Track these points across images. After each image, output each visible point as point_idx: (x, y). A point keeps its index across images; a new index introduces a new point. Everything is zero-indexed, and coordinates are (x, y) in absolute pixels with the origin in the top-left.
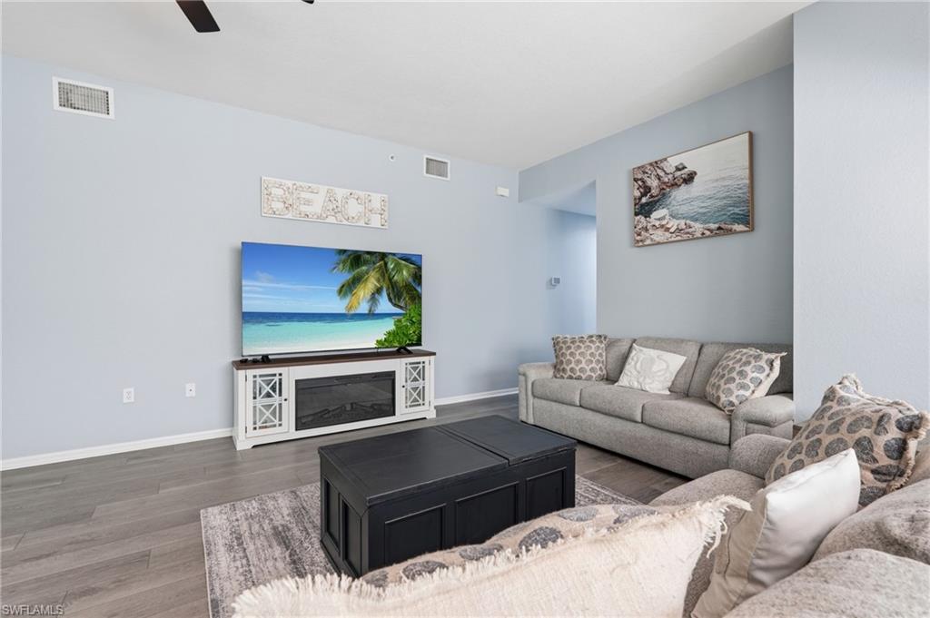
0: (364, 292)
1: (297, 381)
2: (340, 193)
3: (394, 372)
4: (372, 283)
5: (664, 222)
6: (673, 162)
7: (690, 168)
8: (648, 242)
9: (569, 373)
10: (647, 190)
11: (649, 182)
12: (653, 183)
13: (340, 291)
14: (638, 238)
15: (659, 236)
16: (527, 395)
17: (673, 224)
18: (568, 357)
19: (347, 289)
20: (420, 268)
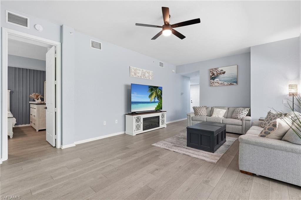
0: (153, 97)
1: (143, 118)
2: (145, 70)
3: (159, 116)
4: (154, 95)
5: (218, 82)
6: (220, 69)
7: (224, 71)
8: (214, 86)
9: (199, 115)
10: (214, 74)
11: (214, 73)
12: (215, 73)
13: (149, 97)
14: (211, 85)
15: (217, 84)
16: (190, 120)
17: (220, 82)
18: (199, 111)
19: (150, 96)
20: (162, 91)
